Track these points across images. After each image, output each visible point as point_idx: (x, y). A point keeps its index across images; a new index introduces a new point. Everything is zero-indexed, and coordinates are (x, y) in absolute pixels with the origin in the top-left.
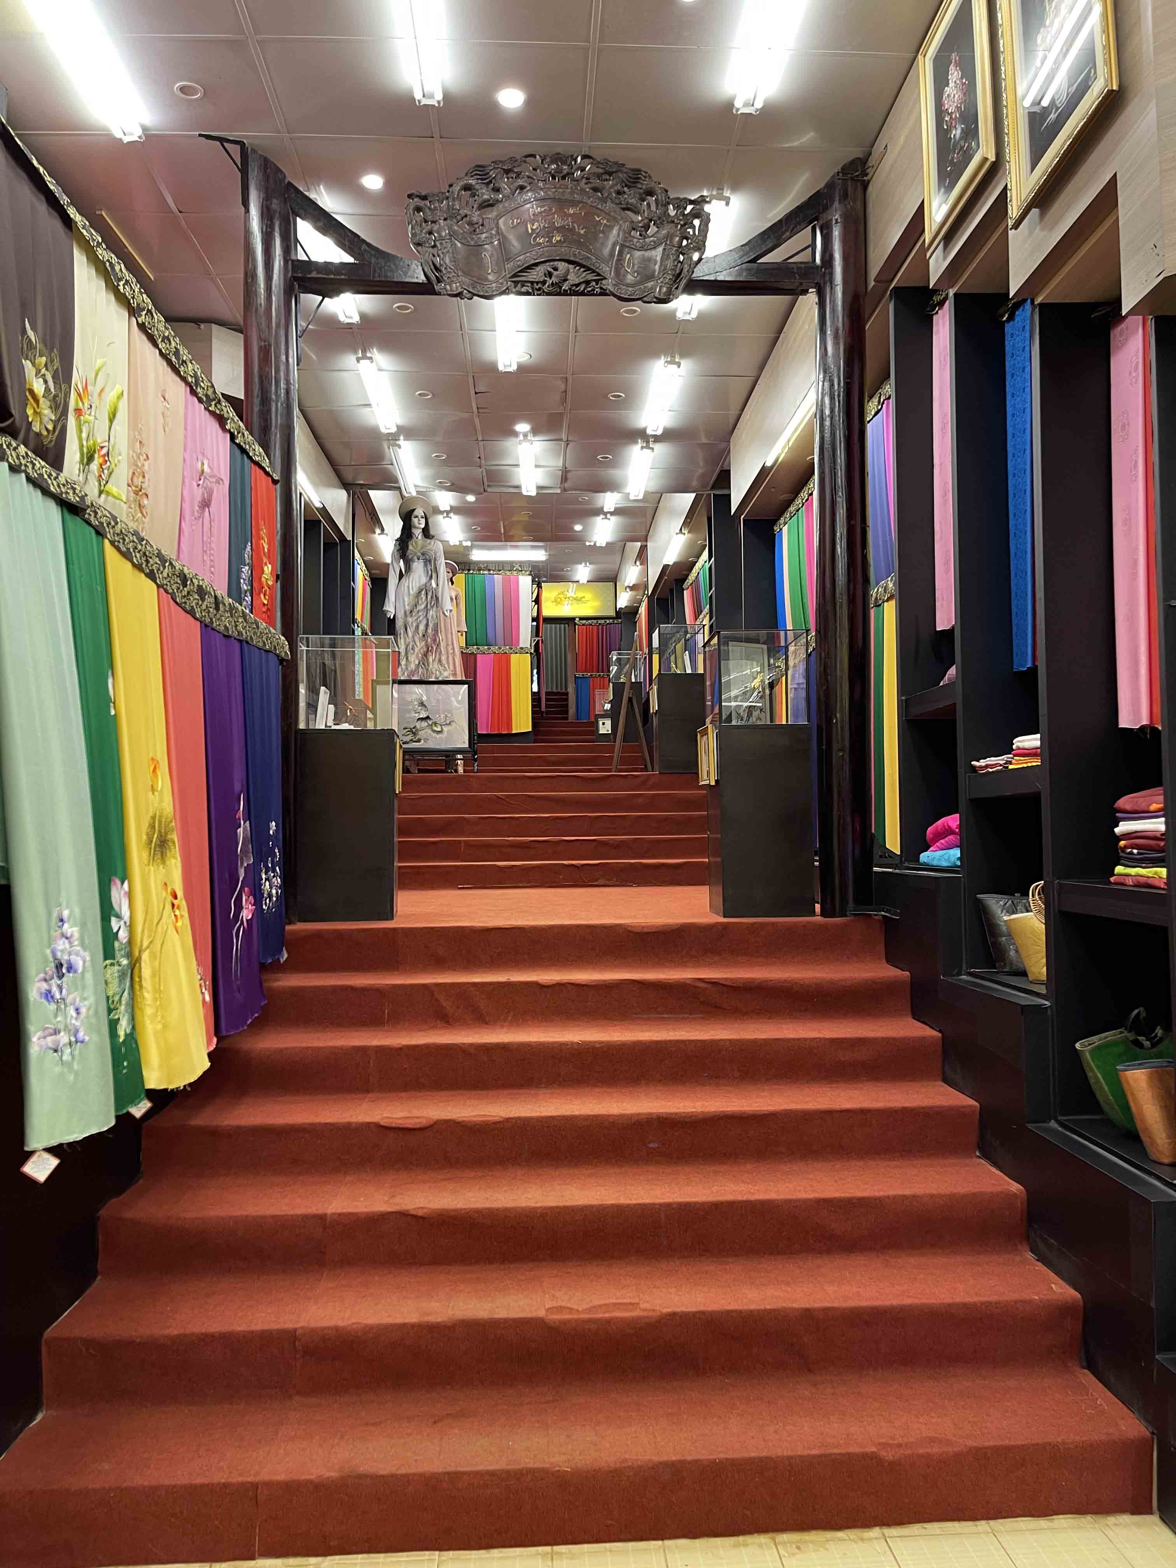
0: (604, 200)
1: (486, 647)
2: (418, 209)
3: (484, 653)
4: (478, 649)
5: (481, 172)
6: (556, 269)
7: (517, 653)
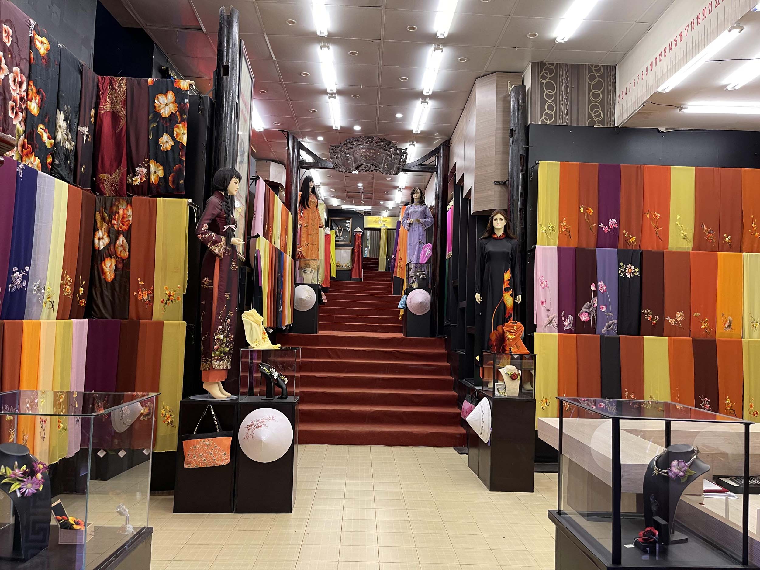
0: (381, 149)
2: (332, 149)
5: (349, 140)
6: (367, 166)
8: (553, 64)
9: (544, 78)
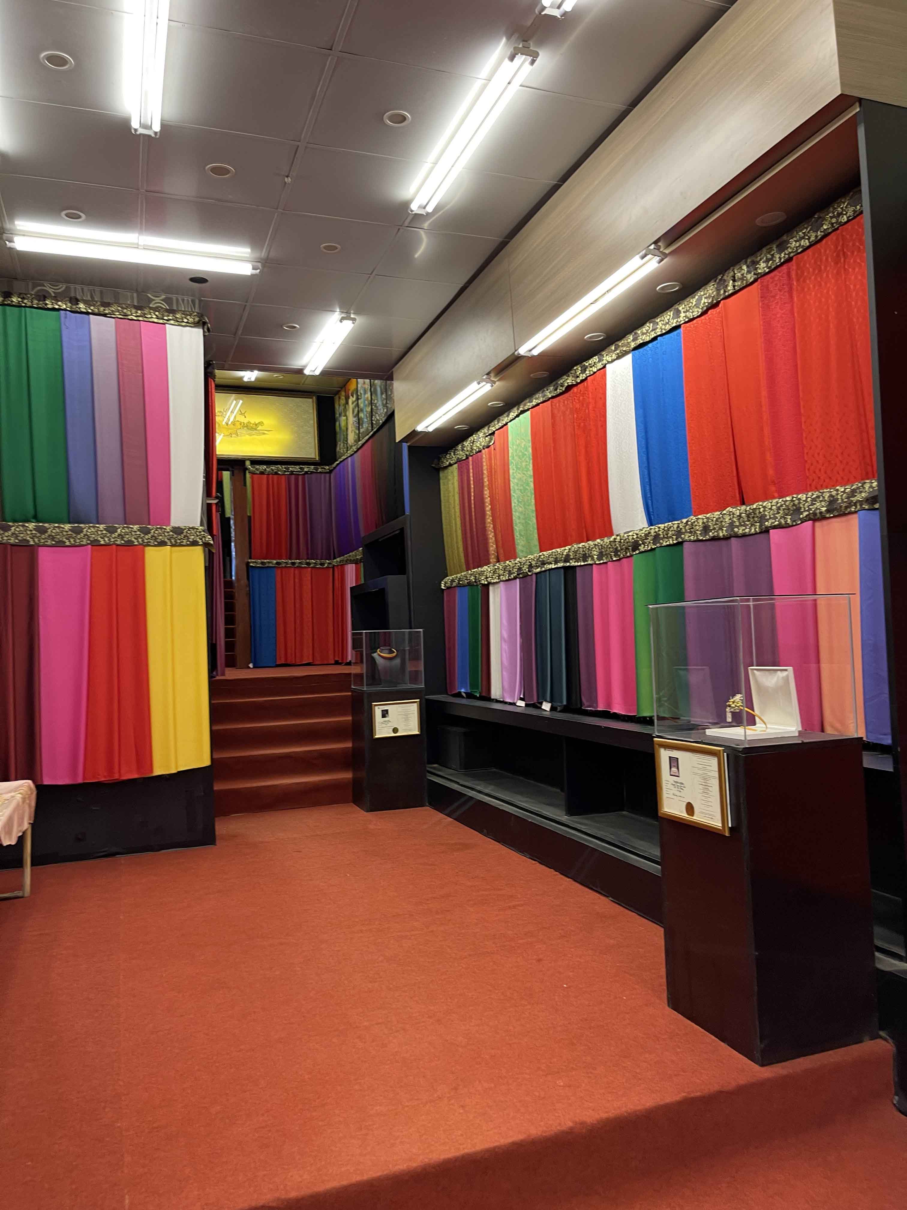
1: (67, 527)
3: (60, 544)
4: (43, 531)
7: (162, 544)
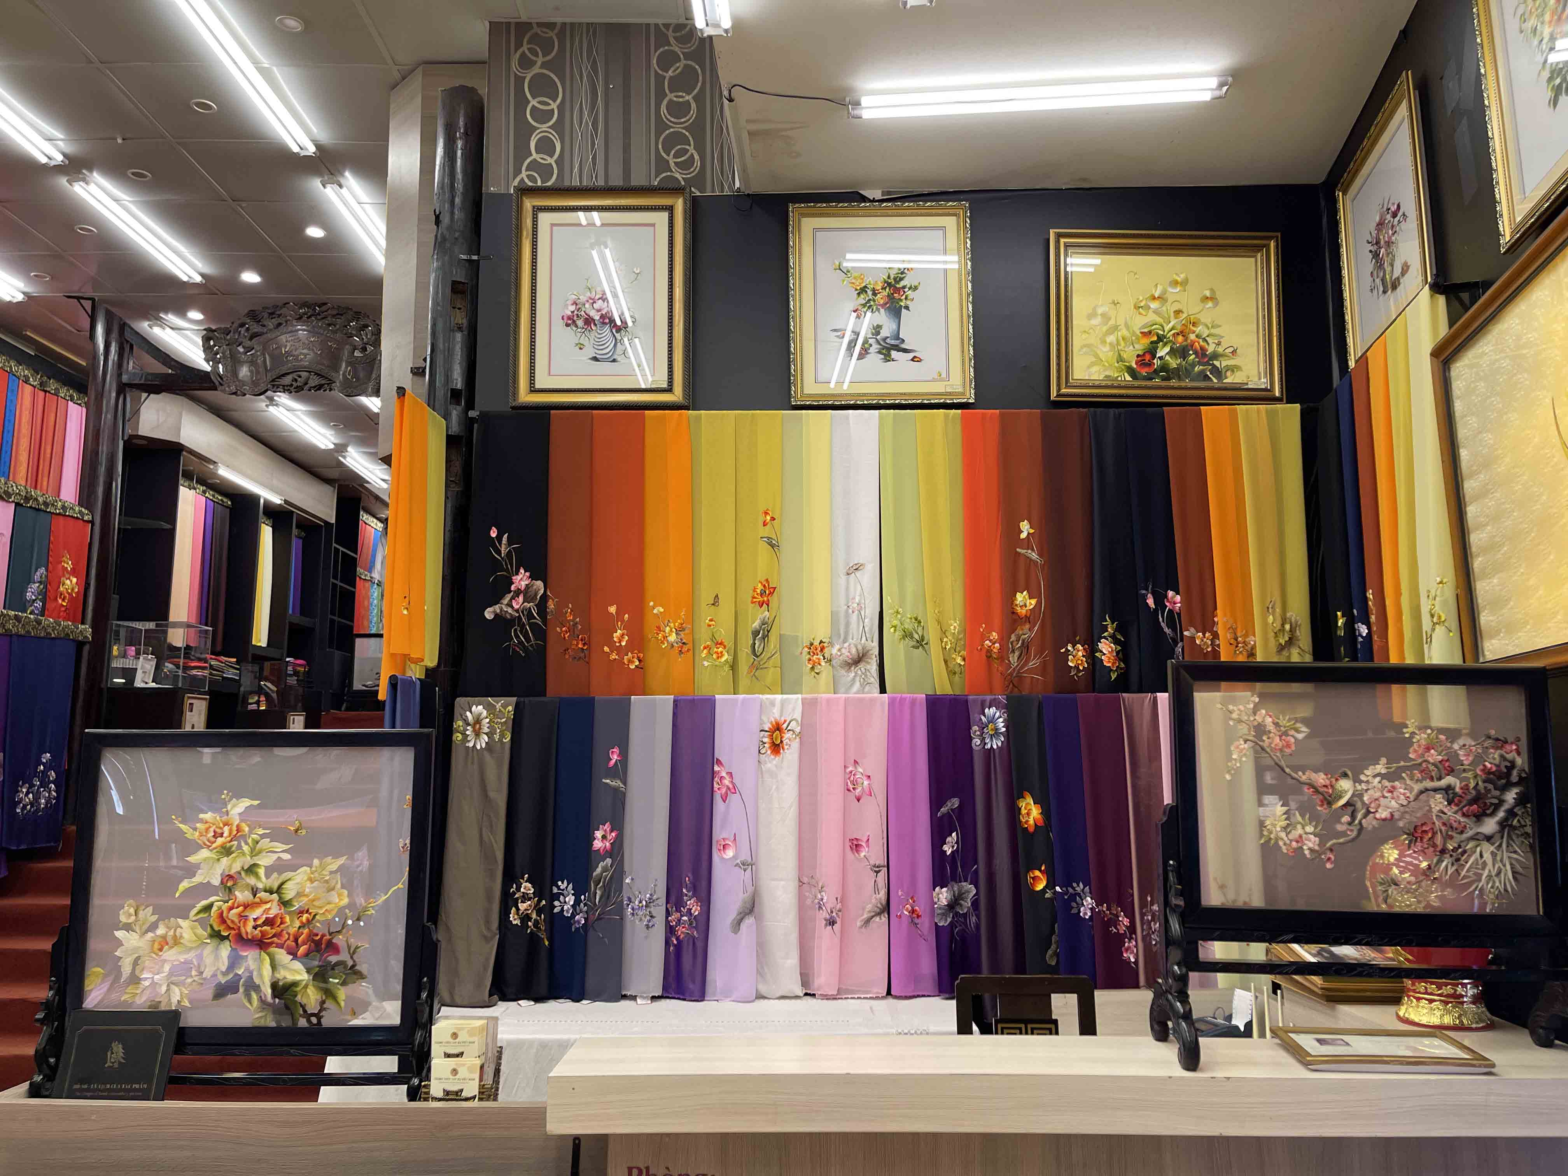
0: (335, 332)
2: (210, 338)
5: (254, 314)
6: (300, 377)
8: (551, 26)
9: (526, 63)
